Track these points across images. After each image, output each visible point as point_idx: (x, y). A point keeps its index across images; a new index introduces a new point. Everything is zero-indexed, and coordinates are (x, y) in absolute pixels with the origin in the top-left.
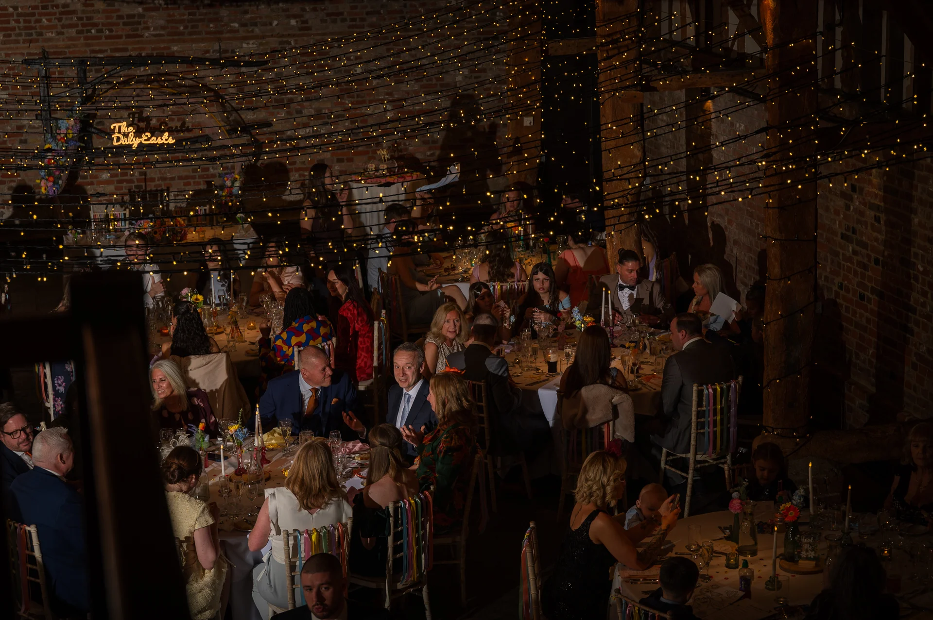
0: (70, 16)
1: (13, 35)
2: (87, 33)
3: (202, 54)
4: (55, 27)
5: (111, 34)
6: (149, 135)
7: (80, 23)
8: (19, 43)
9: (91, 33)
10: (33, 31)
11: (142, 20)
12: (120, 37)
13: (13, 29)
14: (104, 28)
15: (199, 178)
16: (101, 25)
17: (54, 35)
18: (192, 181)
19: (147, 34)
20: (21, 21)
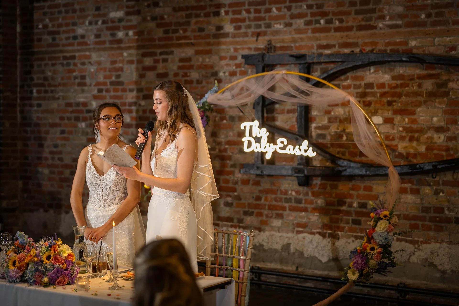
0: (299, 4)
1: (243, 27)
2: (315, 24)
3: (446, 52)
4: (282, 17)
5: (341, 25)
6: (286, 142)
7: (309, 11)
8: (247, 36)
9: (320, 23)
10: (261, 23)
11: (378, 7)
12: (350, 29)
13: (243, 20)
14: (334, 18)
15: (429, 221)
16: (331, 14)
17: (282, 27)
18: (420, 223)
19: (381, 25)
20: (252, 10)
